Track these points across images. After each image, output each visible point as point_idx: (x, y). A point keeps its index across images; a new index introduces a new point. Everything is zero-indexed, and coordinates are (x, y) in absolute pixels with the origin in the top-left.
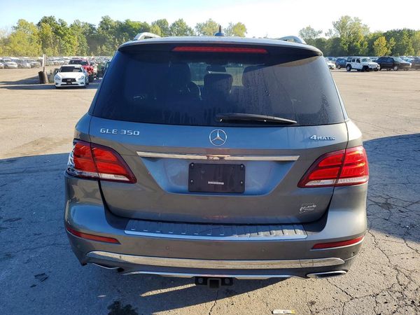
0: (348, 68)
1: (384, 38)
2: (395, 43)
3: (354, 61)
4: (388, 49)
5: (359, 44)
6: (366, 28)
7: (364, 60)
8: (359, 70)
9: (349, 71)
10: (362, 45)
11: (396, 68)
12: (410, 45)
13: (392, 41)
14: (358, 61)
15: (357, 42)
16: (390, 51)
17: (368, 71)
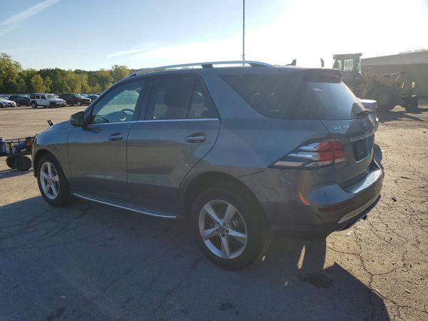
0: (34, 106)
1: (39, 76)
2: (51, 81)
3: (38, 97)
4: (47, 86)
5: (14, 80)
6: (17, 65)
7: (49, 96)
8: (45, 107)
9: (35, 108)
10: (18, 81)
11: (79, 104)
12: (66, 83)
13: (48, 79)
14: (43, 97)
15: (12, 79)
16: (48, 88)
17: (56, 107)
